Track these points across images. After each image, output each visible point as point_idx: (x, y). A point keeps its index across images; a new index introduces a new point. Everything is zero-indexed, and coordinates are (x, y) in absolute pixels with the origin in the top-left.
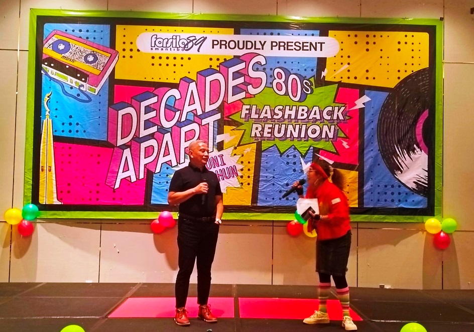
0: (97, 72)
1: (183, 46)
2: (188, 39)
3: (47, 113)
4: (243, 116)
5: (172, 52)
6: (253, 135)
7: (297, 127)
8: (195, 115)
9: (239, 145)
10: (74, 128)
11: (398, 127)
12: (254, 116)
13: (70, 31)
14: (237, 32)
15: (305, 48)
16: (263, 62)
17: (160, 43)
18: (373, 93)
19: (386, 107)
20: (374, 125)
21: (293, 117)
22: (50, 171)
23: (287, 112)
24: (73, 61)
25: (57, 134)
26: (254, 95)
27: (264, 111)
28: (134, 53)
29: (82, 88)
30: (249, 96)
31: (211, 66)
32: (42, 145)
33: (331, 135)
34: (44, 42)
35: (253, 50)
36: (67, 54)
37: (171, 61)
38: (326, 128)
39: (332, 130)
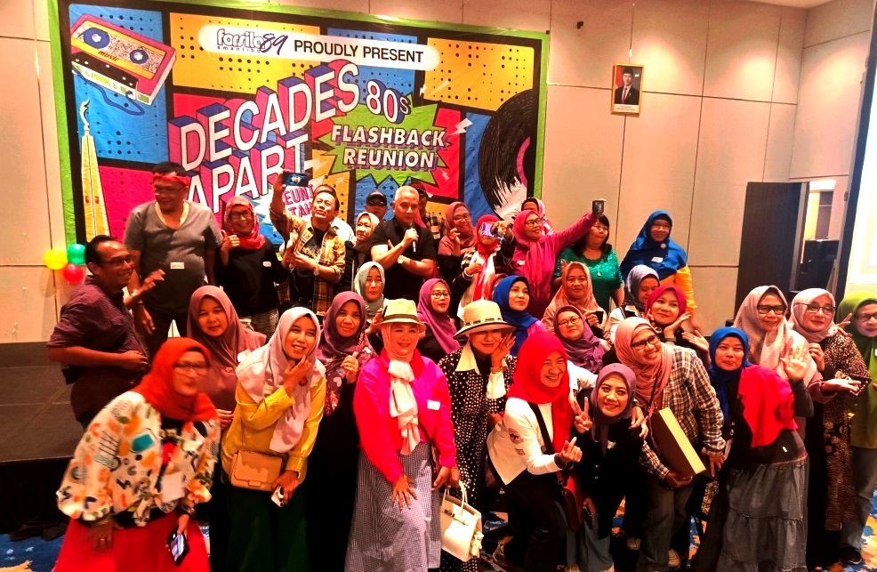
0: (149, 75)
2: (264, 37)
3: (86, 128)
4: (334, 138)
5: (245, 53)
6: (346, 162)
7: (394, 153)
8: (278, 135)
9: (330, 173)
10: (125, 148)
12: (346, 138)
13: (106, 17)
14: (324, 32)
15: (402, 57)
16: (355, 73)
17: (228, 40)
18: (475, 116)
19: (488, 134)
20: (474, 154)
21: (389, 141)
22: (97, 202)
23: (383, 135)
24: (115, 59)
25: (102, 155)
26: (346, 113)
27: (358, 133)
28: (196, 52)
29: (130, 96)
30: (340, 113)
31: (294, 74)
32: (83, 169)
33: (430, 164)
34: (72, 30)
35: (343, 57)
36: (105, 49)
37: (244, 65)
38: (424, 156)
39: (432, 158)
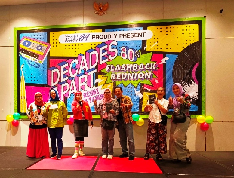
0: (42, 54)
1: (79, 39)
2: (81, 36)
3: (22, 73)
4: (107, 70)
5: (74, 42)
6: (112, 79)
7: (133, 74)
8: (85, 71)
9: (105, 84)
10: (33, 79)
11: (183, 72)
12: (112, 69)
14: (103, 31)
15: (136, 36)
16: (116, 44)
17: (69, 39)
18: (170, 55)
19: (177, 62)
20: (171, 71)
21: (130, 69)
22: (24, 98)
23: (128, 67)
24: (32, 49)
25: (26, 82)
26: (112, 60)
27: (117, 67)
28: (58, 44)
29: (36, 61)
30: (109, 60)
31: (92, 48)
32: (21, 87)
33: (149, 77)
34: (20, 42)
35: (111, 39)
36: (29, 47)
37: (74, 47)
38: (147, 74)
39: (150, 74)
